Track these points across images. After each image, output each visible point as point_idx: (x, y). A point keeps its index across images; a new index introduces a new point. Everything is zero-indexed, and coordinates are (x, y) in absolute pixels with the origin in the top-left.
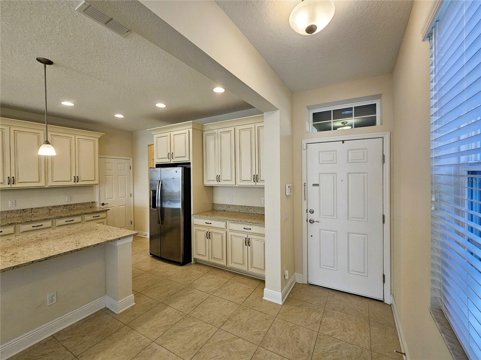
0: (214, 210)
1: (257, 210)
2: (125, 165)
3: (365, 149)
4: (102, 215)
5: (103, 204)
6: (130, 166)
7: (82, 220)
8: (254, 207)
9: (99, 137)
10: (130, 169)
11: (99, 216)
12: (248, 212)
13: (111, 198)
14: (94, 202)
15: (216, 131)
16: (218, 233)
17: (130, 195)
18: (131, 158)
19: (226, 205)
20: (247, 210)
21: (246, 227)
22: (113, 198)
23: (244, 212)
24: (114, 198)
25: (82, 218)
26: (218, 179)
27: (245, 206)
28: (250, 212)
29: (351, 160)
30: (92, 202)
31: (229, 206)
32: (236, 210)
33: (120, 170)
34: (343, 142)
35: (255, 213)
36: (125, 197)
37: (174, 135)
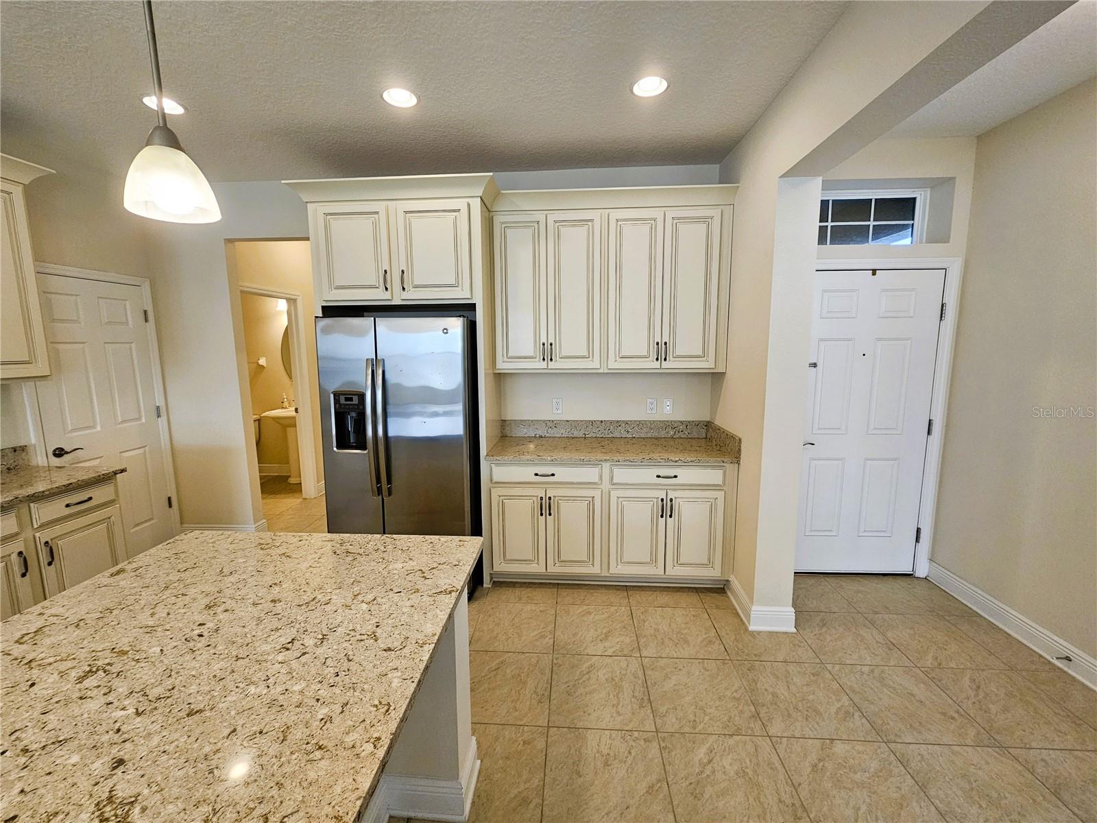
0: (506, 436)
1: (636, 428)
2: (125, 305)
3: (913, 290)
4: (100, 494)
5: (59, 453)
6: (145, 312)
7: (20, 524)
8: (627, 423)
9: (27, 183)
10: (146, 320)
11: (90, 499)
12: (611, 435)
13: (88, 428)
14: (23, 449)
15: (540, 217)
16: (574, 498)
17: (154, 413)
18: (144, 282)
19: (544, 421)
20: (607, 431)
21: (663, 472)
22: (93, 427)
23: (598, 435)
24: (99, 428)
25: (18, 517)
26: (548, 353)
27: (602, 422)
28: (617, 434)
29: (886, 311)
30: (15, 450)
31: (554, 424)
32: (576, 434)
33: (109, 323)
34: (874, 272)
35: (630, 436)
36: (139, 418)
37: (406, 212)
